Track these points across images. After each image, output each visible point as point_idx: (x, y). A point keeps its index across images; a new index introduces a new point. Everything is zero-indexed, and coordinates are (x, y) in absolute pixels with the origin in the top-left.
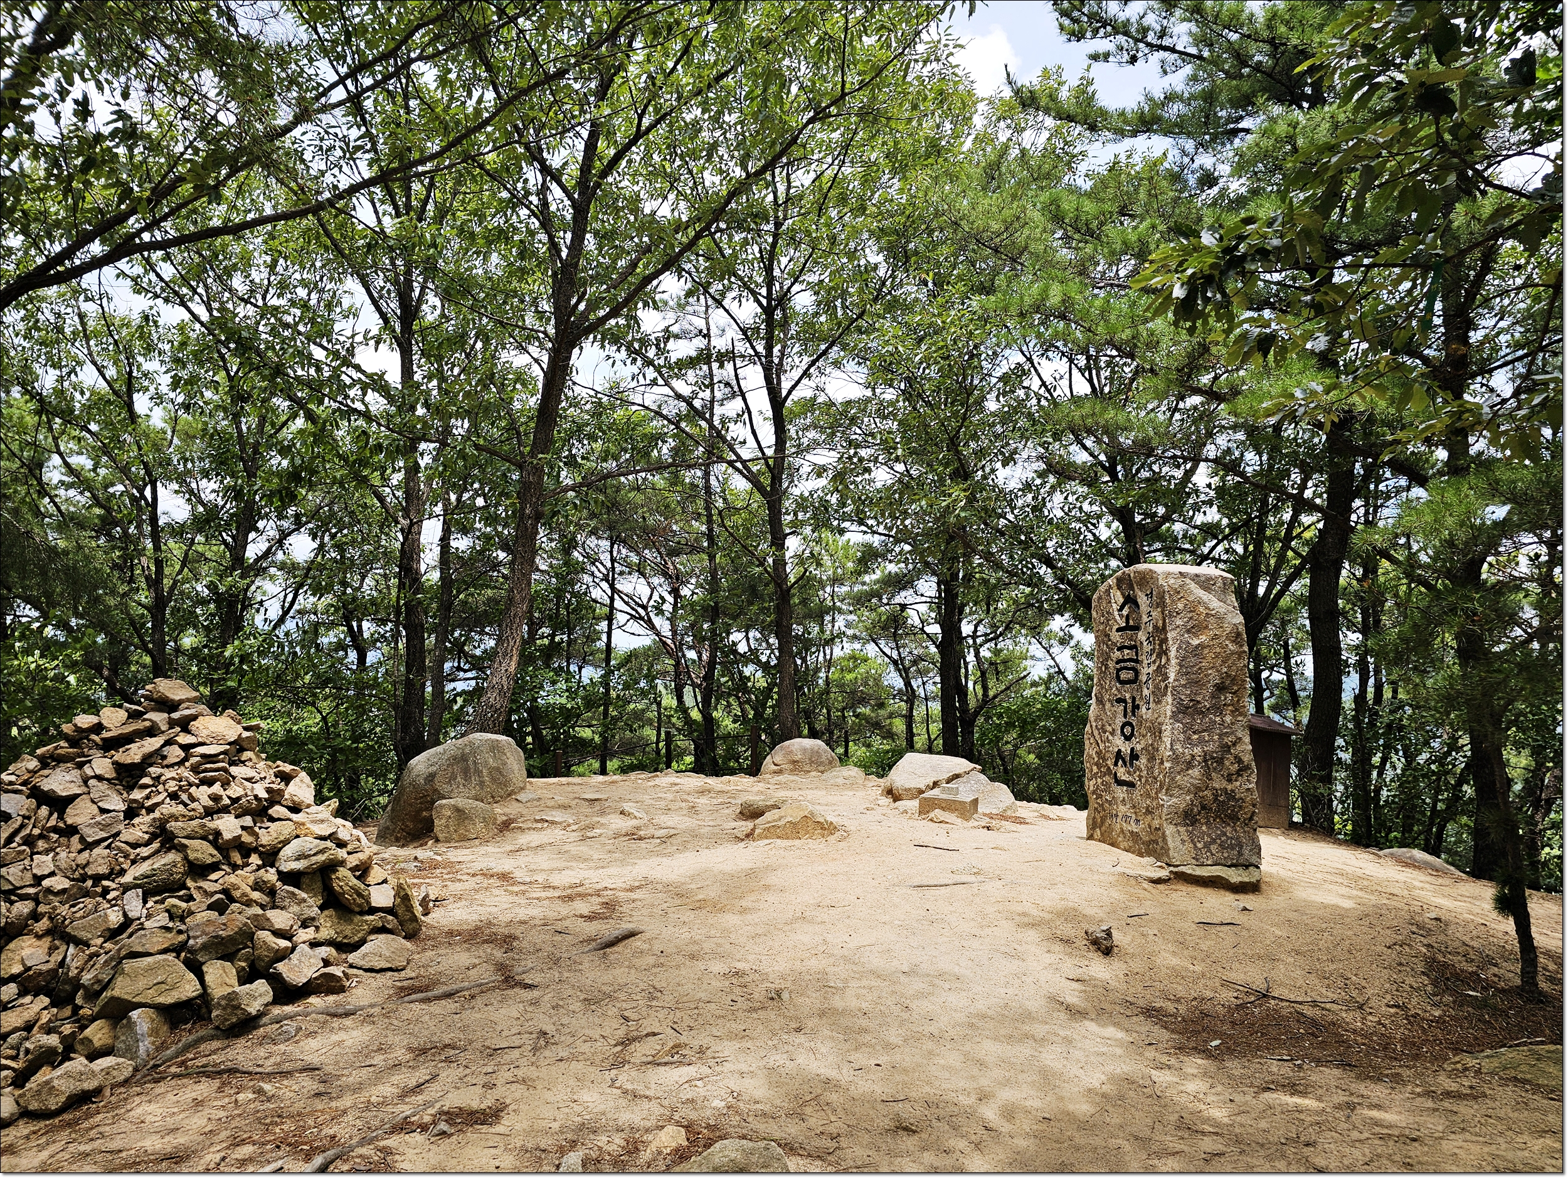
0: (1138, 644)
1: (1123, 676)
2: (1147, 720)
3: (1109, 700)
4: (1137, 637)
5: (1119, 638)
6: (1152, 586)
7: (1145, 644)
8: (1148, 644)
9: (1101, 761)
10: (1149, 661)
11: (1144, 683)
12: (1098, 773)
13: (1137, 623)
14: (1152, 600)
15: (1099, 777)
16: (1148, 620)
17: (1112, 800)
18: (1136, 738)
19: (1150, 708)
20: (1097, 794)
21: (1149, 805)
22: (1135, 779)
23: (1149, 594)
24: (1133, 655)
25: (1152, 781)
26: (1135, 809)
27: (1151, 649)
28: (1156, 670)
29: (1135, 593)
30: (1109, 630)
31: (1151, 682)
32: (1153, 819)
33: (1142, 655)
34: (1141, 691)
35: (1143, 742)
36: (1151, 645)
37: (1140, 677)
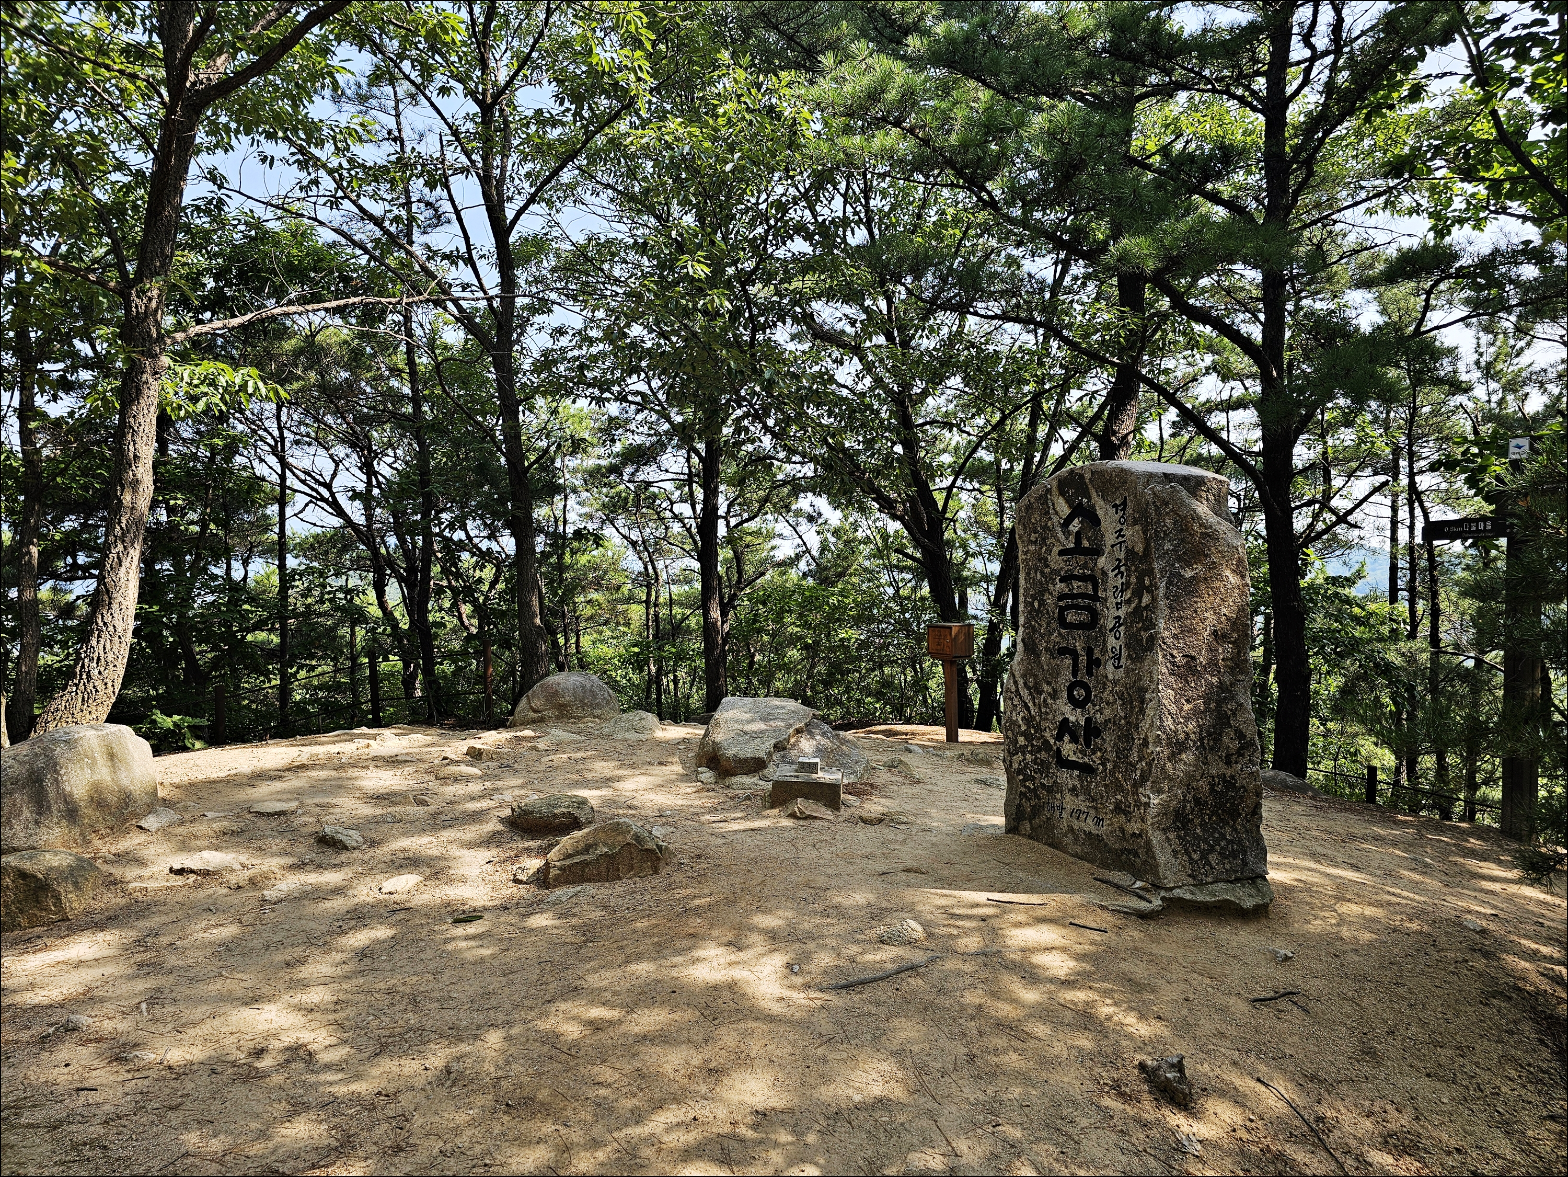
0: (1098, 574)
1: (1071, 617)
2: (1115, 683)
3: (1047, 649)
4: (1096, 564)
5: (1063, 565)
6: (1126, 494)
7: (1111, 575)
8: (1116, 575)
9: (1032, 731)
10: (1119, 600)
11: (1111, 630)
12: (1027, 747)
13: (1096, 545)
14: (1124, 513)
15: (1029, 752)
16: (1116, 541)
17: (1052, 786)
18: (1095, 705)
19: (1122, 666)
20: (1024, 774)
21: (1121, 802)
22: (1094, 762)
23: (1120, 505)
24: (1089, 588)
25: (1126, 769)
26: (1094, 804)
27: (1122, 583)
28: (1131, 613)
29: (1093, 502)
30: (1045, 552)
31: (1122, 629)
32: (1129, 821)
33: (1105, 590)
34: (1104, 640)
35: (1108, 712)
36: (1122, 577)
37: (1102, 621)
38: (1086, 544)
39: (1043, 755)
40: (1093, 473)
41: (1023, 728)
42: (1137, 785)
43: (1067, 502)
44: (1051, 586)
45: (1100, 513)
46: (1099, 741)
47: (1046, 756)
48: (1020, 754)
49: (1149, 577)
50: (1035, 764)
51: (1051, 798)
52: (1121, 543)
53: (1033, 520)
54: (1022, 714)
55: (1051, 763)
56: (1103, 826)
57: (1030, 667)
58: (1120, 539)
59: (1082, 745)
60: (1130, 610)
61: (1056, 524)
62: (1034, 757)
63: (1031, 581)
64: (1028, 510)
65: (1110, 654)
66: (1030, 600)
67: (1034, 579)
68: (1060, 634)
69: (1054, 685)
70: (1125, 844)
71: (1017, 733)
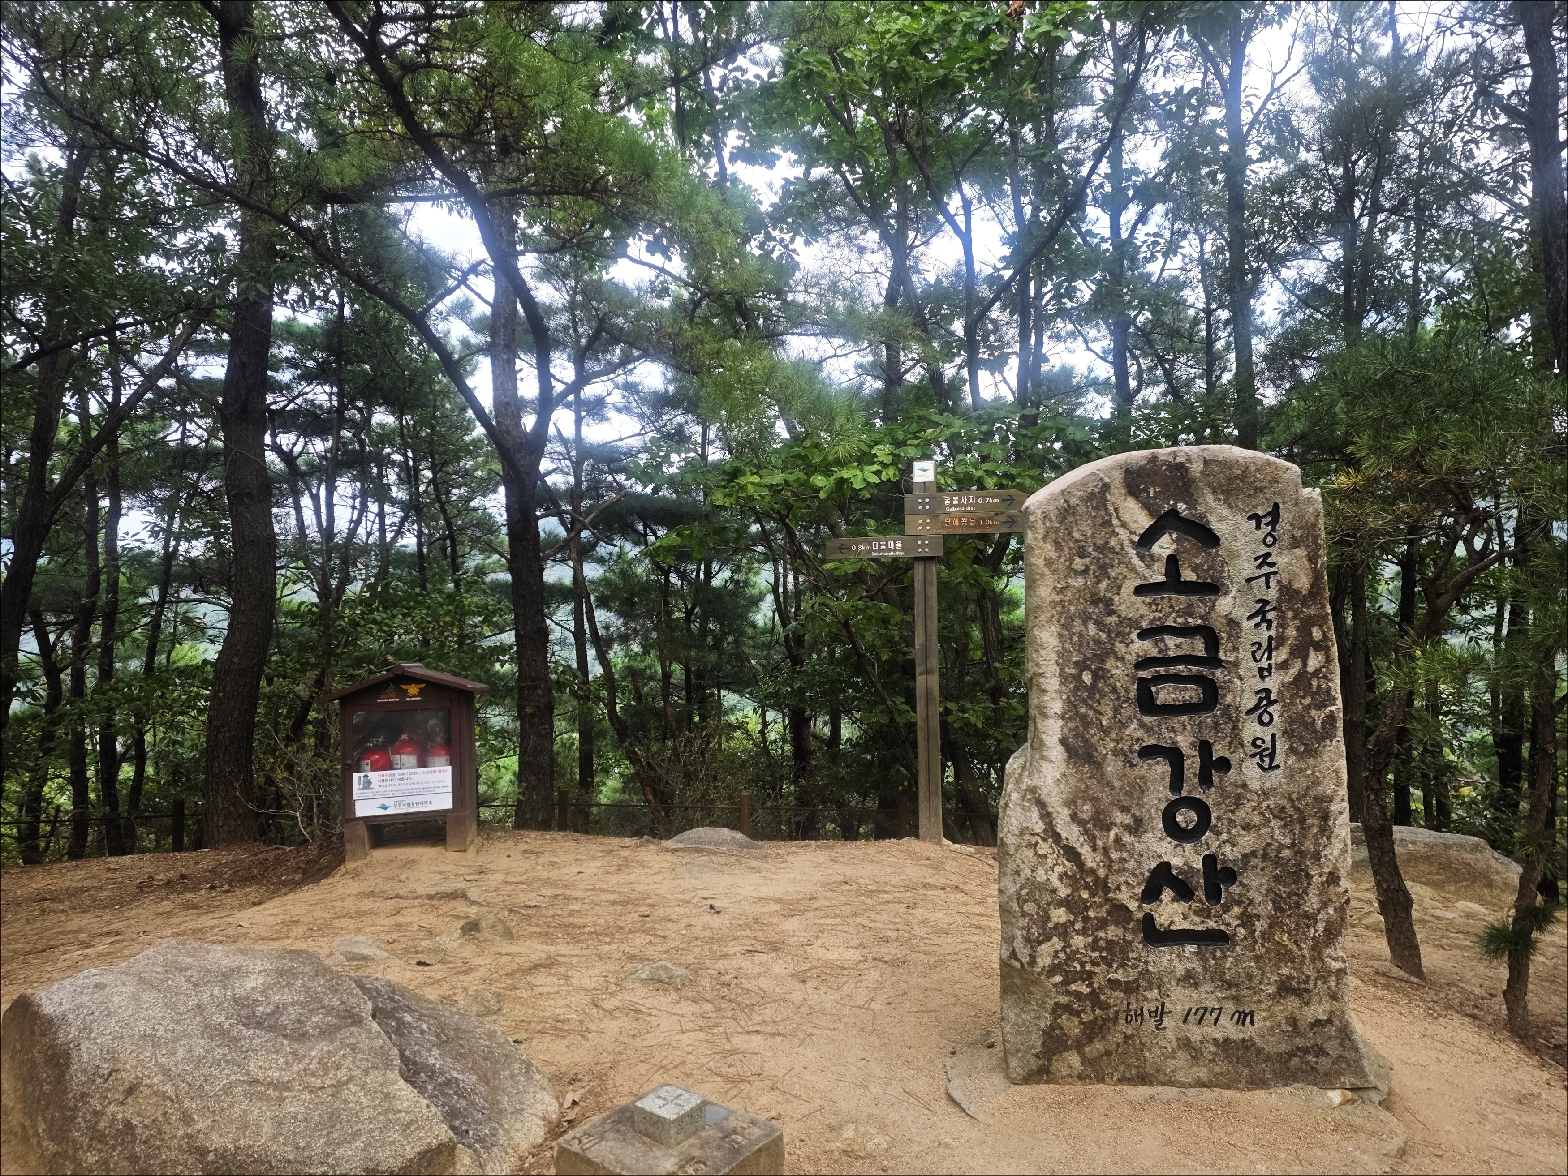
0: (1218, 624)
1: (1165, 695)
2: (1266, 794)
3: (1116, 753)
4: (1213, 608)
5: (1144, 610)
6: (1278, 500)
7: (1248, 625)
8: (1257, 625)
9: (1085, 895)
10: (1264, 664)
11: (1249, 712)
12: (1072, 923)
13: (1212, 577)
14: (1274, 529)
15: (1077, 932)
16: (1258, 572)
17: (1136, 980)
18: (1218, 834)
19: (1278, 767)
20: (1067, 972)
21: (1290, 977)
22: (1228, 924)
23: (1265, 516)
24: (1199, 648)
25: (1298, 925)
26: (1233, 991)
27: (1270, 638)
28: (1291, 683)
29: (1200, 509)
30: (1107, 590)
31: (1275, 709)
32: (1307, 1004)
33: (1235, 649)
34: (1235, 728)
35: (1248, 842)
36: (1269, 628)
37: (1229, 699)
38: (1188, 575)
39: (1113, 932)
40: (1206, 462)
41: (1064, 892)
42: (1317, 946)
43: (1147, 506)
44: (1120, 647)
45: (1216, 526)
46: (1236, 889)
47: (1120, 932)
48: (1055, 939)
49: (1321, 627)
50: (1093, 950)
51: (1133, 1001)
52: (1267, 576)
53: (1076, 535)
54: (1059, 869)
55: (1130, 943)
56: (1252, 1023)
57: (1083, 787)
58: (1266, 569)
59: (1200, 901)
60: (1288, 679)
61: (1126, 543)
62: (1090, 939)
63: (1075, 639)
64: (1065, 518)
65: (1251, 750)
66: (1074, 671)
67: (1081, 636)
68: (1142, 725)
69: (1135, 810)
70: (1299, 1041)
71: (1049, 904)
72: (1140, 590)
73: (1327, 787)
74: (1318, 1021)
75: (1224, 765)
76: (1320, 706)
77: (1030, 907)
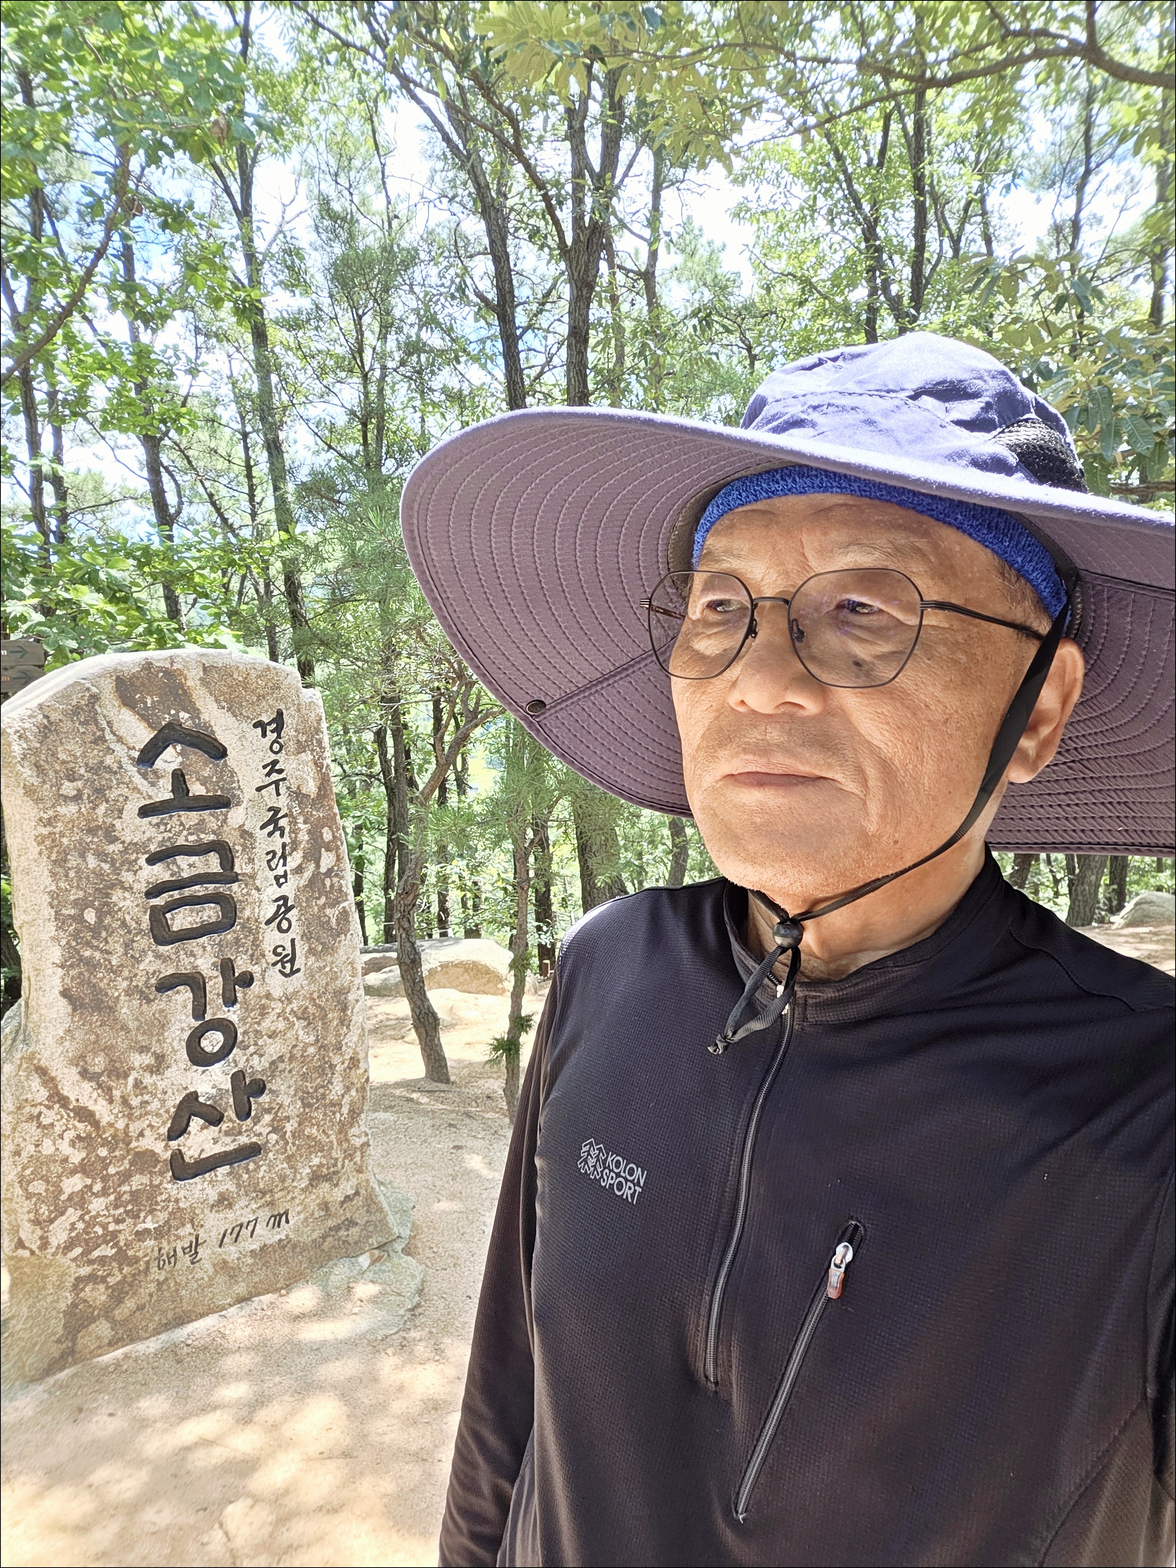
0: (231, 838)
1: (181, 920)
2: (289, 999)
3: (129, 992)
4: (225, 821)
5: (151, 832)
6: (282, 707)
7: (263, 834)
8: (270, 834)
9: (103, 1152)
10: (280, 871)
11: (268, 922)
12: (90, 1187)
13: (222, 789)
14: (279, 736)
15: (96, 1195)
16: (268, 780)
17: (167, 1222)
18: (246, 1048)
19: (298, 970)
20: (87, 1242)
21: (321, 1165)
22: (260, 1134)
23: (269, 723)
24: (213, 863)
25: (325, 1114)
26: (268, 1198)
27: (284, 846)
28: (306, 886)
29: (205, 717)
30: (105, 815)
31: (293, 915)
32: (336, 1185)
33: (251, 860)
34: (256, 939)
35: (274, 1049)
36: (282, 835)
37: (247, 913)
38: (197, 789)
39: (138, 1181)
40: (205, 669)
41: (77, 1156)
42: (343, 1129)
43: (144, 718)
44: (127, 877)
45: (222, 737)
46: (265, 1098)
47: (145, 1180)
48: (70, 1211)
49: (330, 828)
50: (116, 1207)
51: (165, 1244)
52: (276, 783)
53: (62, 756)
54: (70, 1135)
55: (158, 1186)
56: (287, 1221)
57: (93, 1038)
58: (275, 777)
59: (231, 1120)
60: (303, 882)
61: (125, 760)
62: (112, 1197)
63: (72, 874)
64: (46, 737)
65: (273, 958)
66: (72, 912)
67: (78, 871)
68: (158, 956)
69: (156, 1048)
70: (330, 1223)
71: (59, 1176)
72: (145, 812)
73: (345, 978)
74: (347, 1197)
75: (247, 980)
76: (333, 906)
77: (38, 1187)
